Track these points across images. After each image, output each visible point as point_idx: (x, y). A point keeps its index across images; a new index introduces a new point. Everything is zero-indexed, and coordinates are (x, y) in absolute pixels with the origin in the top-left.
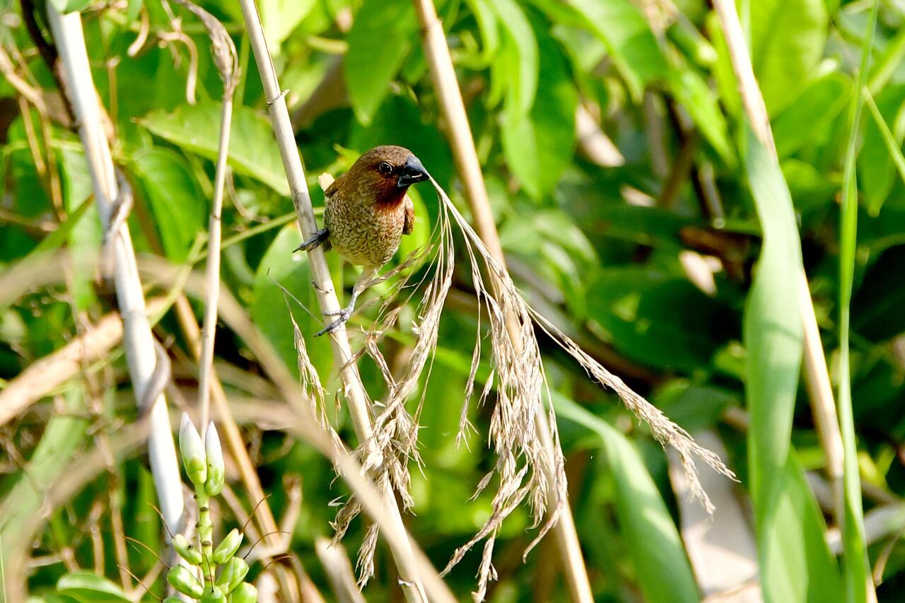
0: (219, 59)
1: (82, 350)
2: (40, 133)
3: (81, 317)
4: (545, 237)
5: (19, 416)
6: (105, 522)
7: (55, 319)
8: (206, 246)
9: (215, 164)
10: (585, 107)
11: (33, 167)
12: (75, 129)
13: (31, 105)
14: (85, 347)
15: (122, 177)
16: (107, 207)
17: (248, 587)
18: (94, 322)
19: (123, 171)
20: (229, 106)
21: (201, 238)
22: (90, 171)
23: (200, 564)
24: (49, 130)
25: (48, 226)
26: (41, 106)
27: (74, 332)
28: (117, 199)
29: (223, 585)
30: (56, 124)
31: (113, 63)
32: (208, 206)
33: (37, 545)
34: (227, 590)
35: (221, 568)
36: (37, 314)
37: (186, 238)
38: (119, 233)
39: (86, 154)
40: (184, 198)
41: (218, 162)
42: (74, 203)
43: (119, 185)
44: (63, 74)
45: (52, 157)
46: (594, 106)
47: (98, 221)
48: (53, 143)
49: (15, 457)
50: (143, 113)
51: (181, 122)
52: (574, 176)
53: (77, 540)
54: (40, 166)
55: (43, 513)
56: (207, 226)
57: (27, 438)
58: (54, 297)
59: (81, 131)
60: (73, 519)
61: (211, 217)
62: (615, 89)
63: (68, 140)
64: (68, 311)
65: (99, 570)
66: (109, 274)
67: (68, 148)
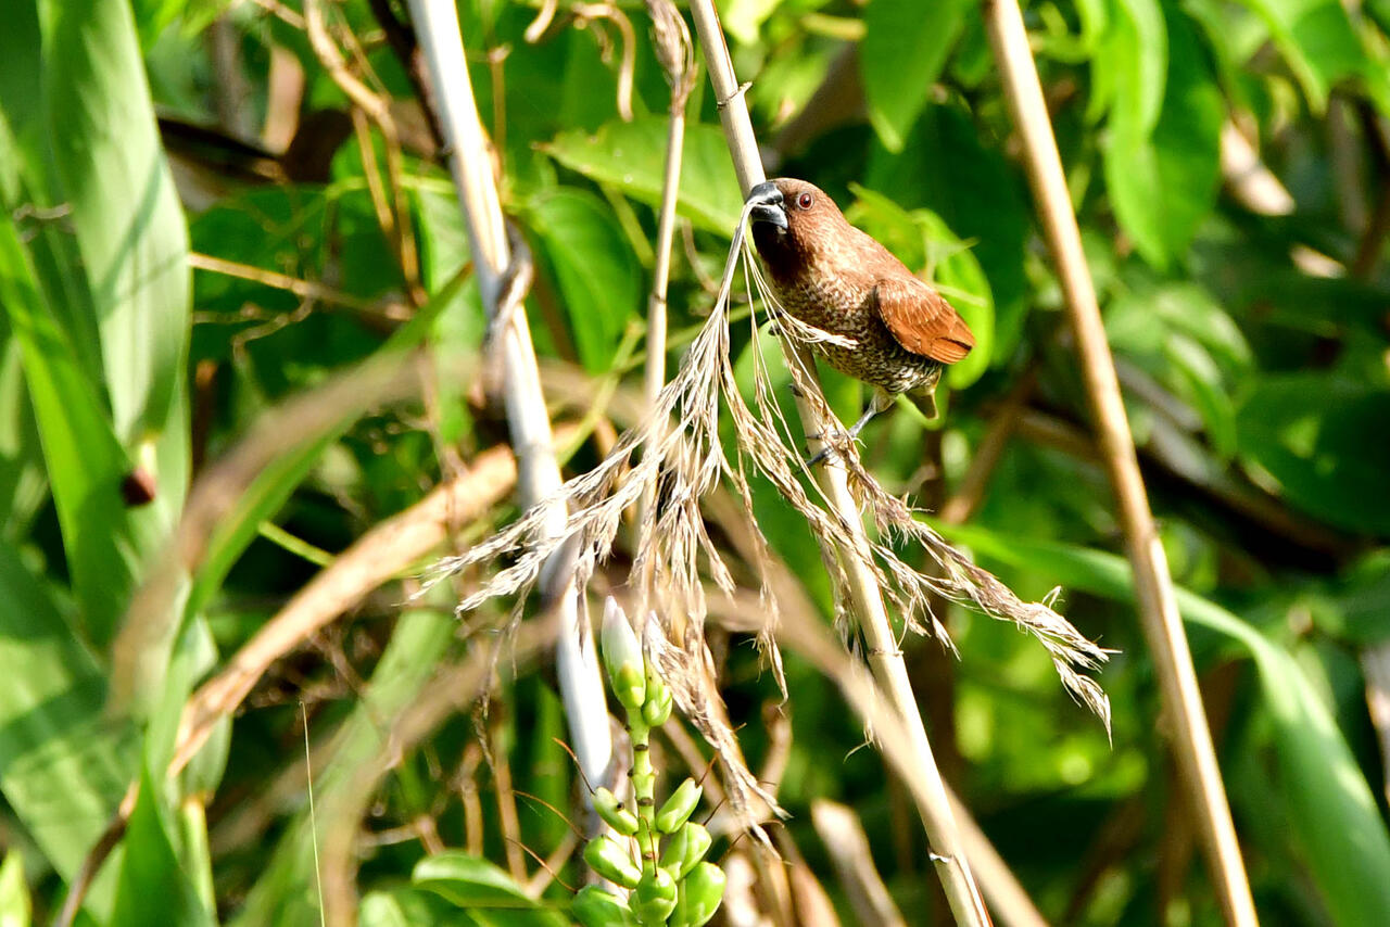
0: (663, 49)
1: (450, 505)
2: (385, 168)
3: (447, 453)
4: (1172, 326)
5: (352, 610)
6: (484, 775)
7: (406, 456)
8: (642, 345)
9: (657, 213)
10: (1235, 122)
11: (374, 220)
12: (443, 161)
13: (372, 121)
14: (454, 502)
15: (517, 234)
16: (492, 282)
17: (710, 870)
18: (469, 461)
19: (517, 225)
20: (679, 124)
21: (635, 329)
22: (466, 224)
23: (635, 834)
24: (398, 161)
25: (396, 312)
26: (387, 123)
27: (438, 477)
28: (509, 270)
29: (670, 867)
30: (409, 151)
31: (500, 54)
32: (647, 279)
33: (380, 811)
34: (678, 874)
35: (669, 840)
36: (380, 449)
37: (611, 329)
38: (511, 323)
39: (458, 198)
40: (609, 266)
41: (662, 211)
42: (440, 275)
43: (512, 246)
44: (424, 72)
45: (402, 202)
46: (1249, 120)
47: (477, 303)
48: (405, 181)
49: (344, 674)
50: (548, 135)
51: (609, 147)
52: (1216, 230)
53: (441, 805)
54: (385, 216)
55: (389, 760)
56: (644, 311)
57: (363, 644)
58: (406, 423)
59: (452, 163)
60: (435, 771)
61: (651, 299)
62: (1282, 94)
63: (429, 176)
64: (426, 444)
65: (474, 850)
66: (495, 387)
67: (428, 190)
